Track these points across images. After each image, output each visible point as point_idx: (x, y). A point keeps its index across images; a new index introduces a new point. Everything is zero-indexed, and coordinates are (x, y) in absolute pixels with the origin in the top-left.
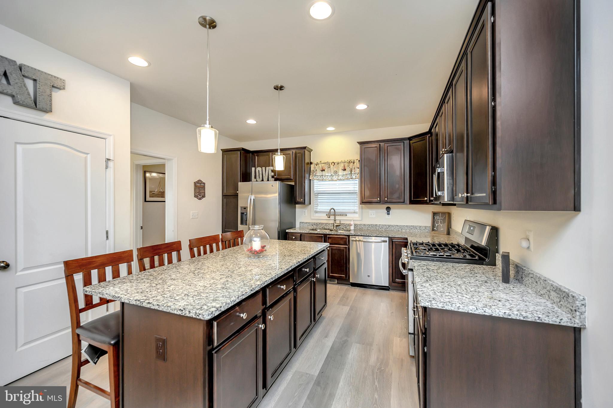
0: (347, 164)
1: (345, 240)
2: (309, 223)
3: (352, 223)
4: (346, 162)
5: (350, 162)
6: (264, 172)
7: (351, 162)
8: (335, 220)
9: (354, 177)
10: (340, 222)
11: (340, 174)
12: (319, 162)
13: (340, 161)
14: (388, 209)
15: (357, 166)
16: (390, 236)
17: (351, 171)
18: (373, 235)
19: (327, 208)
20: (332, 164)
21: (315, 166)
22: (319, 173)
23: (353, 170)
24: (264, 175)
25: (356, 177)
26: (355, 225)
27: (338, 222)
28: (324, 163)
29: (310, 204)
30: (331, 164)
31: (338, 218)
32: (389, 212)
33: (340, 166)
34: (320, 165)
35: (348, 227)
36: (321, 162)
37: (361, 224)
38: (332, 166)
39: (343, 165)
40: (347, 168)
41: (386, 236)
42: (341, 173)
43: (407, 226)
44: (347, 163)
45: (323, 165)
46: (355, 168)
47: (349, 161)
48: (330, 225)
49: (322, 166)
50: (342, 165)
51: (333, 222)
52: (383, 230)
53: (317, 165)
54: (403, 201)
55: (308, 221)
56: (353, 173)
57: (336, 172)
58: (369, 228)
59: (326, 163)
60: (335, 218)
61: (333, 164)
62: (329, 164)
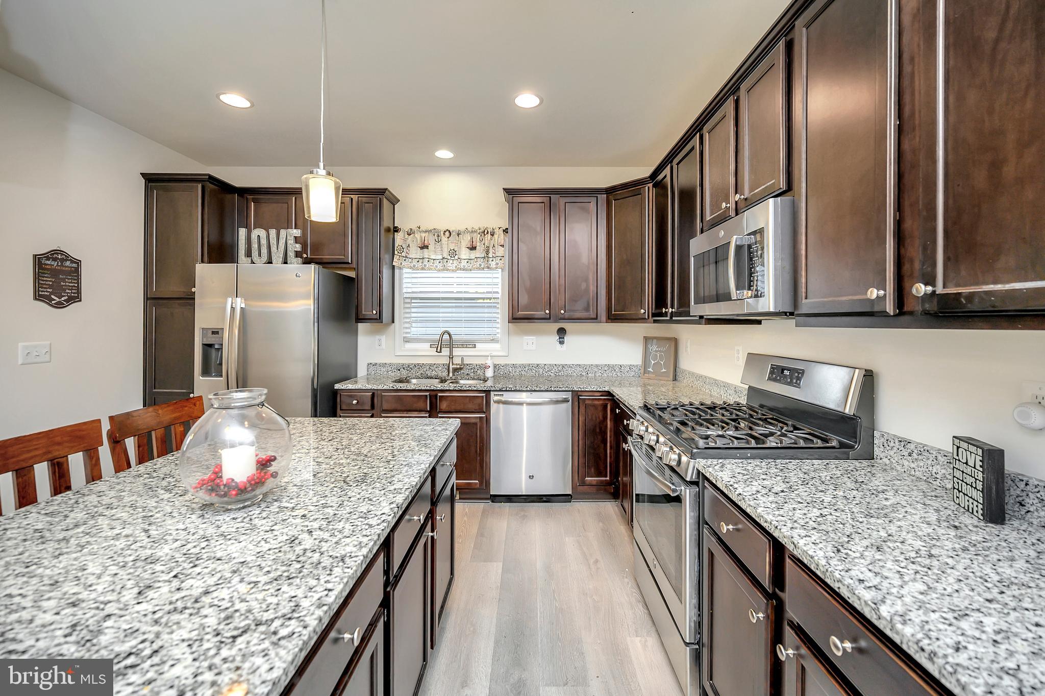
0: (479, 235)
1: (479, 401)
2: (390, 365)
3: (489, 362)
4: (476, 232)
5: (484, 233)
6: (273, 241)
7: (488, 233)
8: (451, 357)
9: (493, 264)
10: (462, 359)
11: (463, 256)
12: (414, 227)
13: (462, 228)
14: (562, 332)
15: (499, 241)
16: (576, 389)
17: (487, 252)
18: (541, 389)
19: (435, 331)
20: (444, 234)
21: (407, 236)
22: (415, 253)
23: (491, 251)
24: (274, 249)
25: (497, 264)
26: (495, 366)
27: (457, 361)
28: (426, 231)
29: (393, 322)
30: (442, 233)
31: (457, 352)
32: (563, 338)
33: (463, 239)
34: (418, 236)
35: (479, 371)
36: (419, 228)
37: (506, 365)
38: (444, 239)
39: (469, 238)
40: (478, 244)
41: (567, 389)
42: (465, 254)
43: (597, 366)
44: (479, 234)
45: (423, 235)
46: (496, 245)
47: (482, 230)
48: (440, 369)
49: (421, 236)
50: (468, 237)
51: (446, 361)
52: (552, 374)
53: (409, 234)
54: (595, 317)
55: (388, 362)
56: (490, 255)
57: (453, 253)
58: (523, 373)
59: (431, 231)
60: (451, 352)
61: (447, 233)
62: (437, 234)
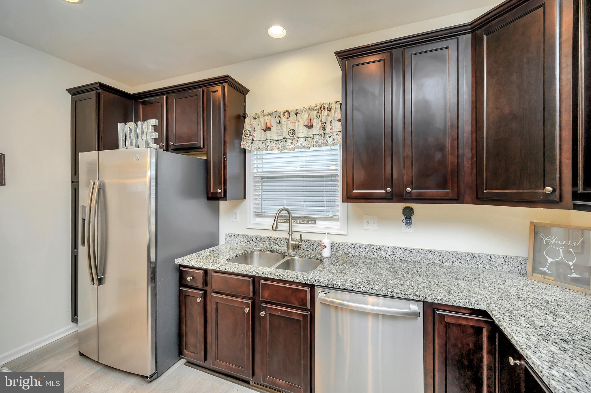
0: (316, 112)
1: (302, 295)
2: (242, 236)
3: (326, 242)
4: (313, 109)
5: (321, 108)
6: (139, 132)
7: (324, 109)
8: (290, 232)
9: (330, 140)
10: (301, 236)
11: (301, 135)
12: (259, 113)
13: (300, 107)
14: (408, 214)
15: (336, 116)
16: (429, 300)
17: (324, 128)
18: (378, 293)
19: (273, 208)
20: (284, 115)
21: (252, 120)
22: (259, 135)
23: (328, 126)
24: (140, 138)
25: (334, 139)
26: (333, 245)
27: (297, 236)
28: (269, 114)
29: (245, 198)
30: (282, 114)
31: (297, 227)
32: (411, 218)
33: (301, 118)
34: (262, 119)
35: (317, 249)
36: (263, 112)
37: (345, 244)
38: (284, 120)
39: (307, 116)
40: (315, 121)
41: (415, 298)
42: (302, 132)
43: (455, 254)
44: (316, 110)
45: (266, 118)
46: (333, 121)
47: (319, 106)
48: (282, 243)
49: (264, 120)
50: (305, 116)
51: (285, 235)
52: (397, 259)
53: (254, 119)
54: (455, 196)
55: (241, 233)
56: (328, 131)
57: (292, 133)
58: (363, 254)
59: (272, 113)
60: (290, 227)
61: (286, 114)
62: (277, 115)
